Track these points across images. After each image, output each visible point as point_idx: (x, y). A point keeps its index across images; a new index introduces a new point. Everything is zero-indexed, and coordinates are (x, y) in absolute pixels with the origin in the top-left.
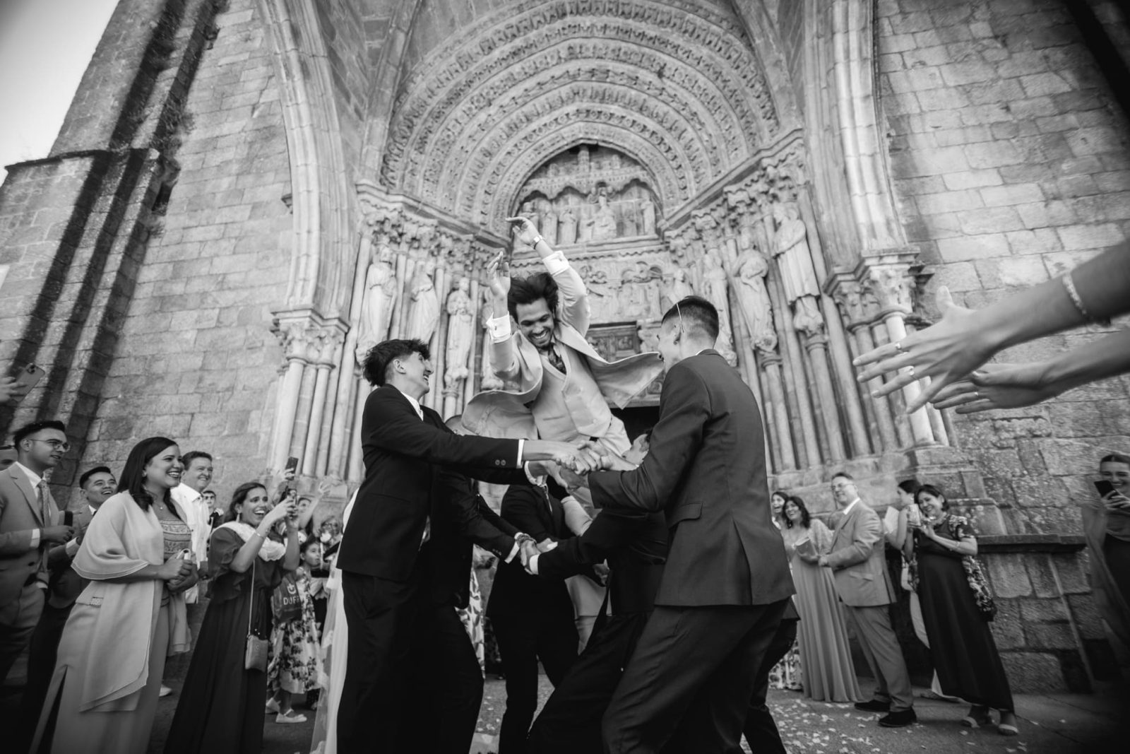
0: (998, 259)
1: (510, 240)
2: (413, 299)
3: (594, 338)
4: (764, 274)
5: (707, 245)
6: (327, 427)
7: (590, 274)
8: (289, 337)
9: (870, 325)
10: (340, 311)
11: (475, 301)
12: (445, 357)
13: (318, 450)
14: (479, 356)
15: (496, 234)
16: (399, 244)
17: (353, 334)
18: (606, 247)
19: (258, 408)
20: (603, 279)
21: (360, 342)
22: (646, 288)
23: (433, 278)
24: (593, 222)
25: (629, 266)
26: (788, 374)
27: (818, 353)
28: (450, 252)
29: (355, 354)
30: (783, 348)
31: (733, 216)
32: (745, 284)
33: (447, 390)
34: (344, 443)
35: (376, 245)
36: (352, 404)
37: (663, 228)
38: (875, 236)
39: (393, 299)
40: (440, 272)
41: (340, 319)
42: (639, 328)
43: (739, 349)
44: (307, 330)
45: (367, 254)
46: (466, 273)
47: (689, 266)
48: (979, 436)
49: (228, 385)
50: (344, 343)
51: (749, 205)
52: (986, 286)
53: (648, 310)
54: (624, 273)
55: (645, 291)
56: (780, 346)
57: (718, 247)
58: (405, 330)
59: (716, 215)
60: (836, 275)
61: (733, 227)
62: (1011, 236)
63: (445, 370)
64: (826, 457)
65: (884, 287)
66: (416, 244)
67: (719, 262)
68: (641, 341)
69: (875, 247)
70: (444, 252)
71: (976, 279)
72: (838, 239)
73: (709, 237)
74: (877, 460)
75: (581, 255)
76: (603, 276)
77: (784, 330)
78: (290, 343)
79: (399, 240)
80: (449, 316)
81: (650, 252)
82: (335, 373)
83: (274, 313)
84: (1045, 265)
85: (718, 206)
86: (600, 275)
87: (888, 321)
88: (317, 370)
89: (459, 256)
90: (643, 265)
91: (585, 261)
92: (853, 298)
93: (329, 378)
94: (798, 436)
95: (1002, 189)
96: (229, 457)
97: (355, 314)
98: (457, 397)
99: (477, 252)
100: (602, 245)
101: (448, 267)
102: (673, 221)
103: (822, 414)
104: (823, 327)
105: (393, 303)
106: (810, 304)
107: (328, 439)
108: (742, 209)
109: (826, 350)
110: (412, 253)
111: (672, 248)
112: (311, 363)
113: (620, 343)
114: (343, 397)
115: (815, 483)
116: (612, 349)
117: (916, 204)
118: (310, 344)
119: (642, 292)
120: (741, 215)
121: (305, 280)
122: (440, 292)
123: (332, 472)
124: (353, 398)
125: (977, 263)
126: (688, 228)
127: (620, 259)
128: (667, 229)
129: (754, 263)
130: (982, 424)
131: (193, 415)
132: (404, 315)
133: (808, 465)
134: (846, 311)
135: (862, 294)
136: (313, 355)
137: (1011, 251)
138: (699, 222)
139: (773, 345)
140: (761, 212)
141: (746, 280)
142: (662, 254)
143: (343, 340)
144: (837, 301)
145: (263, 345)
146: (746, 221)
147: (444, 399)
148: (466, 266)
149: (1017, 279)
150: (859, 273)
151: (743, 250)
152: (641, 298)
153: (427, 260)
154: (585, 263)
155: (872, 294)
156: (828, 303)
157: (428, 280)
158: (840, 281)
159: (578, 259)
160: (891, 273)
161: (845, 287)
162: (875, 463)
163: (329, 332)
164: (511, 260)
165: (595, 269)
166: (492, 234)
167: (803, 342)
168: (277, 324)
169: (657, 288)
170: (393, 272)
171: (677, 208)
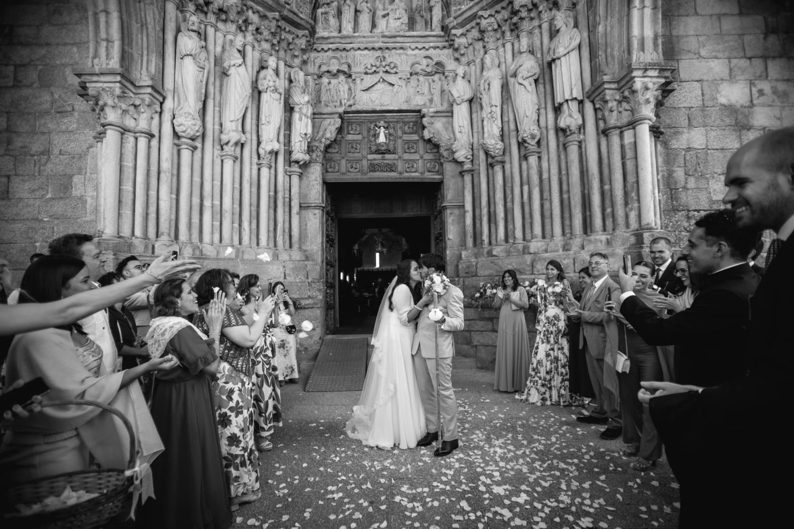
0: (720, 82)
1: (312, 22)
2: (225, 74)
3: (385, 122)
4: (535, 77)
5: (488, 46)
6: (153, 193)
7: (384, 64)
8: (101, 103)
9: (621, 129)
10: (152, 79)
11: (282, 81)
12: (258, 131)
13: (147, 214)
14: (288, 132)
15: (301, 15)
16: (206, 13)
17: (169, 104)
18: (399, 39)
19: (80, 174)
20: (395, 70)
21: (176, 113)
22: (431, 81)
23: (242, 53)
24: (388, 14)
25: (418, 59)
26: (545, 165)
27: (573, 150)
28: (257, 29)
29: (173, 124)
30: (544, 143)
31: (515, 20)
32: (521, 84)
33: (261, 162)
34: (171, 208)
35: (182, 12)
36: (175, 172)
37: (451, 25)
38: (643, 50)
39: (206, 71)
40: (249, 49)
41: (152, 87)
42: (424, 116)
43: (506, 141)
44: (118, 97)
45: (174, 19)
46: (273, 52)
47: (468, 64)
48: (677, 222)
49: (42, 149)
50: (161, 113)
51: (530, 10)
52: (707, 103)
53: (431, 101)
54: (413, 65)
55: (430, 84)
56: (541, 141)
57: (497, 49)
58: (220, 104)
59: (499, 17)
60: (604, 83)
61: (512, 30)
62: (734, 61)
63: (259, 143)
64: (567, 231)
65: (641, 98)
66: (224, 17)
67: (497, 62)
68: (424, 127)
69: (641, 60)
70: (251, 28)
71: (700, 98)
72: (609, 50)
73: (490, 38)
74: (608, 237)
75: (377, 45)
76: (395, 67)
77: (547, 127)
78: (102, 109)
79: (205, 9)
80: (260, 93)
81: (435, 48)
82: (155, 142)
83: (79, 75)
84: (751, 90)
85: (503, 8)
86: (392, 65)
87: (638, 128)
88: (136, 139)
89: (266, 33)
90: (429, 60)
91: (379, 52)
92: (612, 104)
93: (149, 147)
94: (547, 214)
95: (737, 18)
96: (58, 219)
97: (169, 84)
98: (270, 168)
99: (283, 32)
100: (395, 37)
101: (256, 44)
102: (460, 20)
103: (569, 198)
104: (582, 128)
105: (206, 75)
106: (574, 106)
107: (155, 205)
108: (524, 14)
109: (580, 147)
110: (220, 25)
111: (456, 46)
112: (129, 131)
113: (406, 128)
114: (166, 165)
115: (557, 251)
116: (400, 133)
117: (670, 24)
118: (125, 112)
119: (427, 84)
120: (522, 19)
121: (108, 40)
122: (250, 69)
123: (163, 234)
124: (175, 166)
125: (705, 83)
126: (472, 28)
127: (410, 52)
128: (454, 28)
129: (529, 65)
130: (680, 214)
131: (8, 177)
132: (217, 89)
133: (552, 236)
134: (603, 115)
135: (620, 102)
136: (129, 123)
137: (730, 76)
138: (484, 22)
139: (536, 140)
140: (540, 19)
141: (521, 81)
142: (446, 51)
143: (159, 110)
144: (597, 106)
145: (73, 110)
146: (526, 25)
147: (259, 169)
148: (273, 45)
149: (729, 100)
150: (623, 82)
151: (521, 53)
152: (426, 91)
153: (235, 35)
154: (379, 53)
155: (628, 103)
156: (589, 107)
157: (238, 55)
158: (606, 89)
159: (373, 48)
160: (650, 85)
161: (609, 94)
162: (607, 239)
163: (143, 100)
164: (314, 43)
165: (389, 60)
166: (297, 16)
167: (561, 139)
168: (84, 88)
169: (440, 82)
170: (203, 43)
171: (464, 8)
